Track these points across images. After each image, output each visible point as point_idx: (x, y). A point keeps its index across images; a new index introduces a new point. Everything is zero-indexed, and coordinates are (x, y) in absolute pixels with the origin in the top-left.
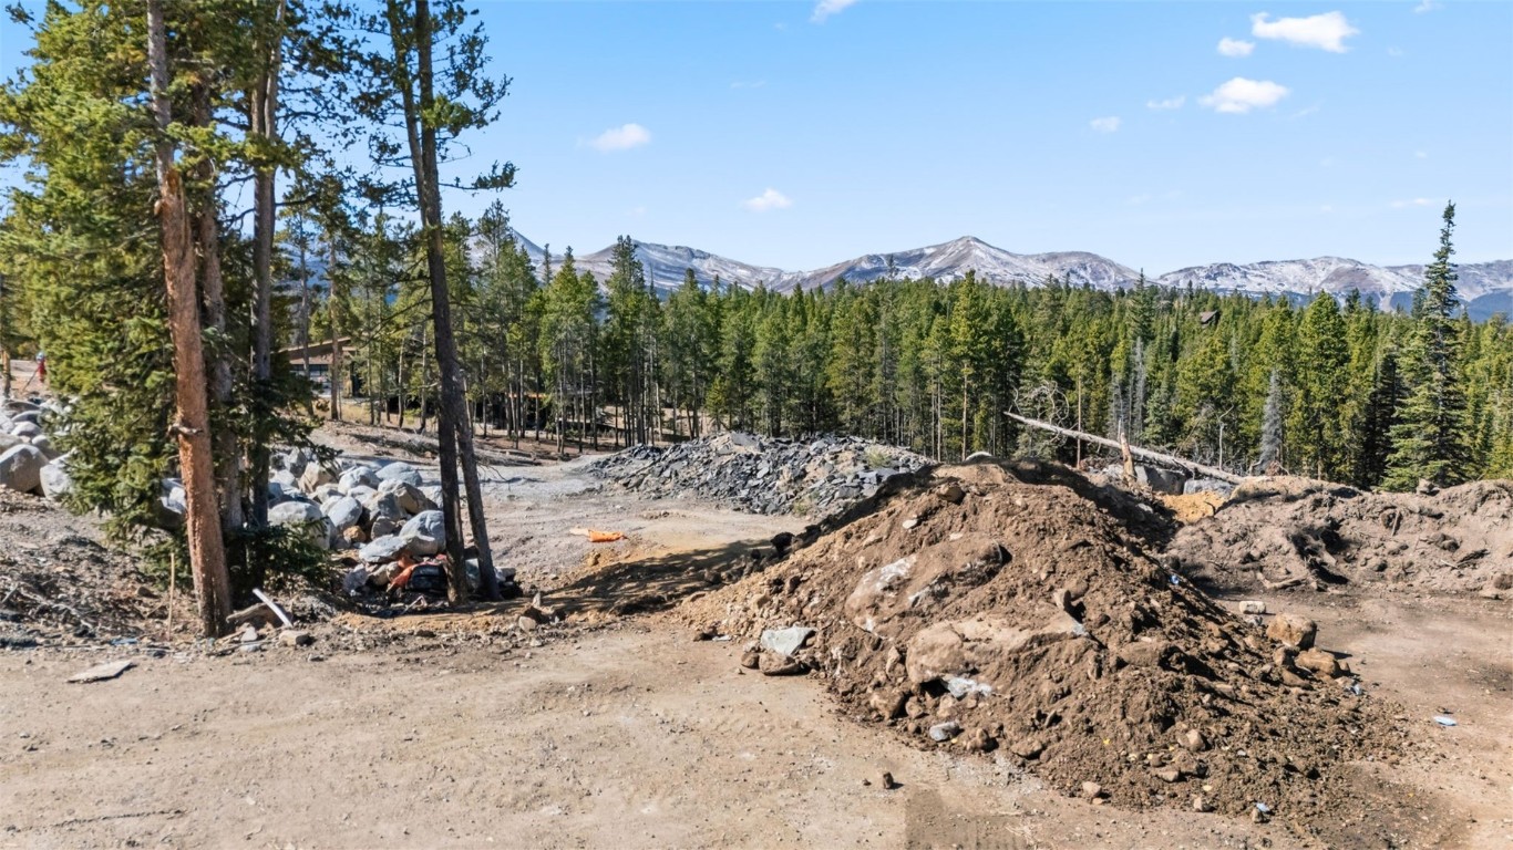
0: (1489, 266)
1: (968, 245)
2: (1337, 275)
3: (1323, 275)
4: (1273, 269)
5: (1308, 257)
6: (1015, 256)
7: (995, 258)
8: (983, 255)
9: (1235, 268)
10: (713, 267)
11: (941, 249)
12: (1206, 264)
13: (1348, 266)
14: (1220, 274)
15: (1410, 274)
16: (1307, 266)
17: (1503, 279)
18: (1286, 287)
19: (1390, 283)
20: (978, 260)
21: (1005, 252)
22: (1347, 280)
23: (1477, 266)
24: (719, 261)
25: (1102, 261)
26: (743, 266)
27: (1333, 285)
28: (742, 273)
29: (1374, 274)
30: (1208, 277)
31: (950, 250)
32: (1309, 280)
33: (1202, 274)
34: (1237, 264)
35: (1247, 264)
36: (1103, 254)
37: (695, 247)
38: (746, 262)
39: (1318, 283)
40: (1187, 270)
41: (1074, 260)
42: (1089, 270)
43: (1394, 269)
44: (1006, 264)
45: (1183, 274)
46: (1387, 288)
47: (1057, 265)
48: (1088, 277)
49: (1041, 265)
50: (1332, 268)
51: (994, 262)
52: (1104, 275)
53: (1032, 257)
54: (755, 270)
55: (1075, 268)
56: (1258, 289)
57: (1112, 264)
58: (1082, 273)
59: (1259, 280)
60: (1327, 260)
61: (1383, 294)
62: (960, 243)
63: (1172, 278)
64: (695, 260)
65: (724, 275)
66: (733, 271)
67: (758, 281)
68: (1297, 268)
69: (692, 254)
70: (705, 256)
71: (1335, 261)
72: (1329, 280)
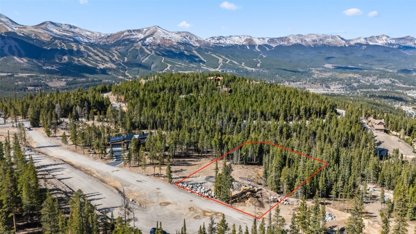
0: (278, 38)
1: (156, 28)
2: (247, 40)
3: (243, 40)
4: (232, 38)
5: (240, 35)
6: (169, 32)
7: (164, 32)
8: (160, 31)
9: (224, 37)
10: (78, 31)
11: (148, 29)
12: (217, 36)
13: (249, 38)
14: (220, 39)
15: (262, 40)
16: (240, 37)
17: (281, 42)
18: (236, 43)
19: (258, 42)
20: (159, 33)
21: (166, 31)
22: (249, 41)
23: (276, 38)
24: (80, 29)
25: (192, 34)
27: (246, 42)
28: (89, 33)
29: (255, 40)
30: (217, 40)
31: (151, 30)
32: (240, 41)
33: (216, 39)
34: (224, 36)
35: (226, 36)
36: (192, 33)
37: (72, 24)
38: (89, 30)
39: (242, 42)
40: (213, 37)
41: (185, 34)
42: (189, 37)
43: (259, 39)
44: (167, 34)
45: (211, 39)
46: (257, 44)
47: (180, 35)
48: (188, 39)
49: (176, 35)
50: (246, 38)
51: (164, 33)
52: (192, 38)
53: (173, 32)
54: (92, 33)
55: (185, 36)
56: (229, 43)
57: (194, 36)
58: (187, 38)
59: (229, 41)
60: (244, 36)
61: (256, 45)
62: (154, 27)
63: (209, 39)
64: (72, 29)
65: (83, 34)
66: (86, 33)
67: (94, 36)
68: (238, 38)
69: (71, 27)
70: (75, 28)
71: (246, 36)
72: (245, 41)
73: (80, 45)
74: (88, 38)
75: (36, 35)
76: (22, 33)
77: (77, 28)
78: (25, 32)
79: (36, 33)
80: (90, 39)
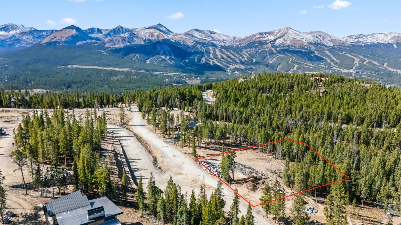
1: (287, 30)
2: (394, 38)
3: (390, 37)
4: (375, 36)
5: (385, 32)
6: (300, 33)
7: (295, 33)
8: (291, 33)
9: (364, 36)
10: (217, 36)
11: (280, 31)
12: (356, 34)
13: (397, 35)
14: (360, 37)
16: (385, 35)
18: (379, 41)
20: (290, 34)
21: (298, 31)
22: (396, 39)
24: (218, 34)
25: (325, 34)
26: (225, 36)
27: (392, 41)
28: (225, 38)
30: (356, 38)
31: (282, 31)
32: (386, 39)
33: (354, 37)
34: (364, 34)
35: (368, 34)
37: (212, 31)
38: (225, 34)
39: (388, 40)
40: (350, 36)
41: (317, 34)
42: (322, 37)
44: (298, 35)
45: (349, 37)
47: (312, 35)
48: (321, 39)
49: (308, 35)
50: (393, 35)
51: (295, 35)
52: (325, 38)
53: (305, 33)
54: (228, 37)
55: (317, 36)
56: (370, 42)
57: (328, 35)
58: (319, 37)
59: (371, 39)
62: (285, 29)
63: (345, 38)
64: (212, 34)
65: (220, 38)
66: (222, 37)
67: (229, 40)
68: (382, 35)
69: (211, 33)
70: (214, 33)
71: (393, 33)
72: (391, 39)
73: (216, 49)
74: (224, 42)
75: (184, 41)
76: (174, 39)
77: (216, 33)
78: (176, 39)
79: (184, 39)
80: (226, 43)
